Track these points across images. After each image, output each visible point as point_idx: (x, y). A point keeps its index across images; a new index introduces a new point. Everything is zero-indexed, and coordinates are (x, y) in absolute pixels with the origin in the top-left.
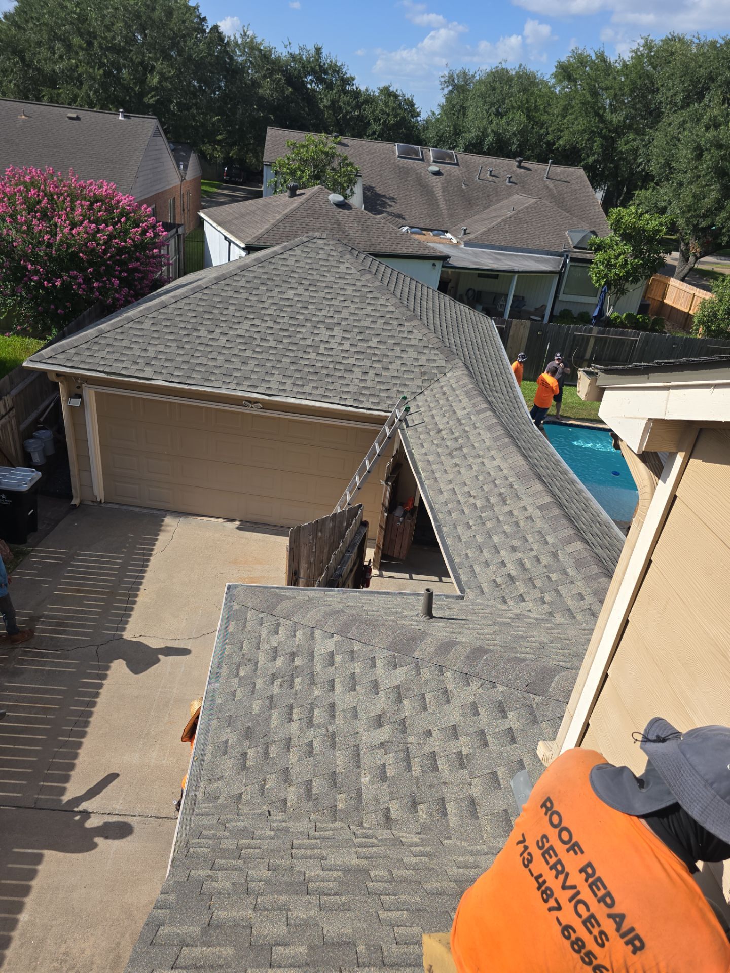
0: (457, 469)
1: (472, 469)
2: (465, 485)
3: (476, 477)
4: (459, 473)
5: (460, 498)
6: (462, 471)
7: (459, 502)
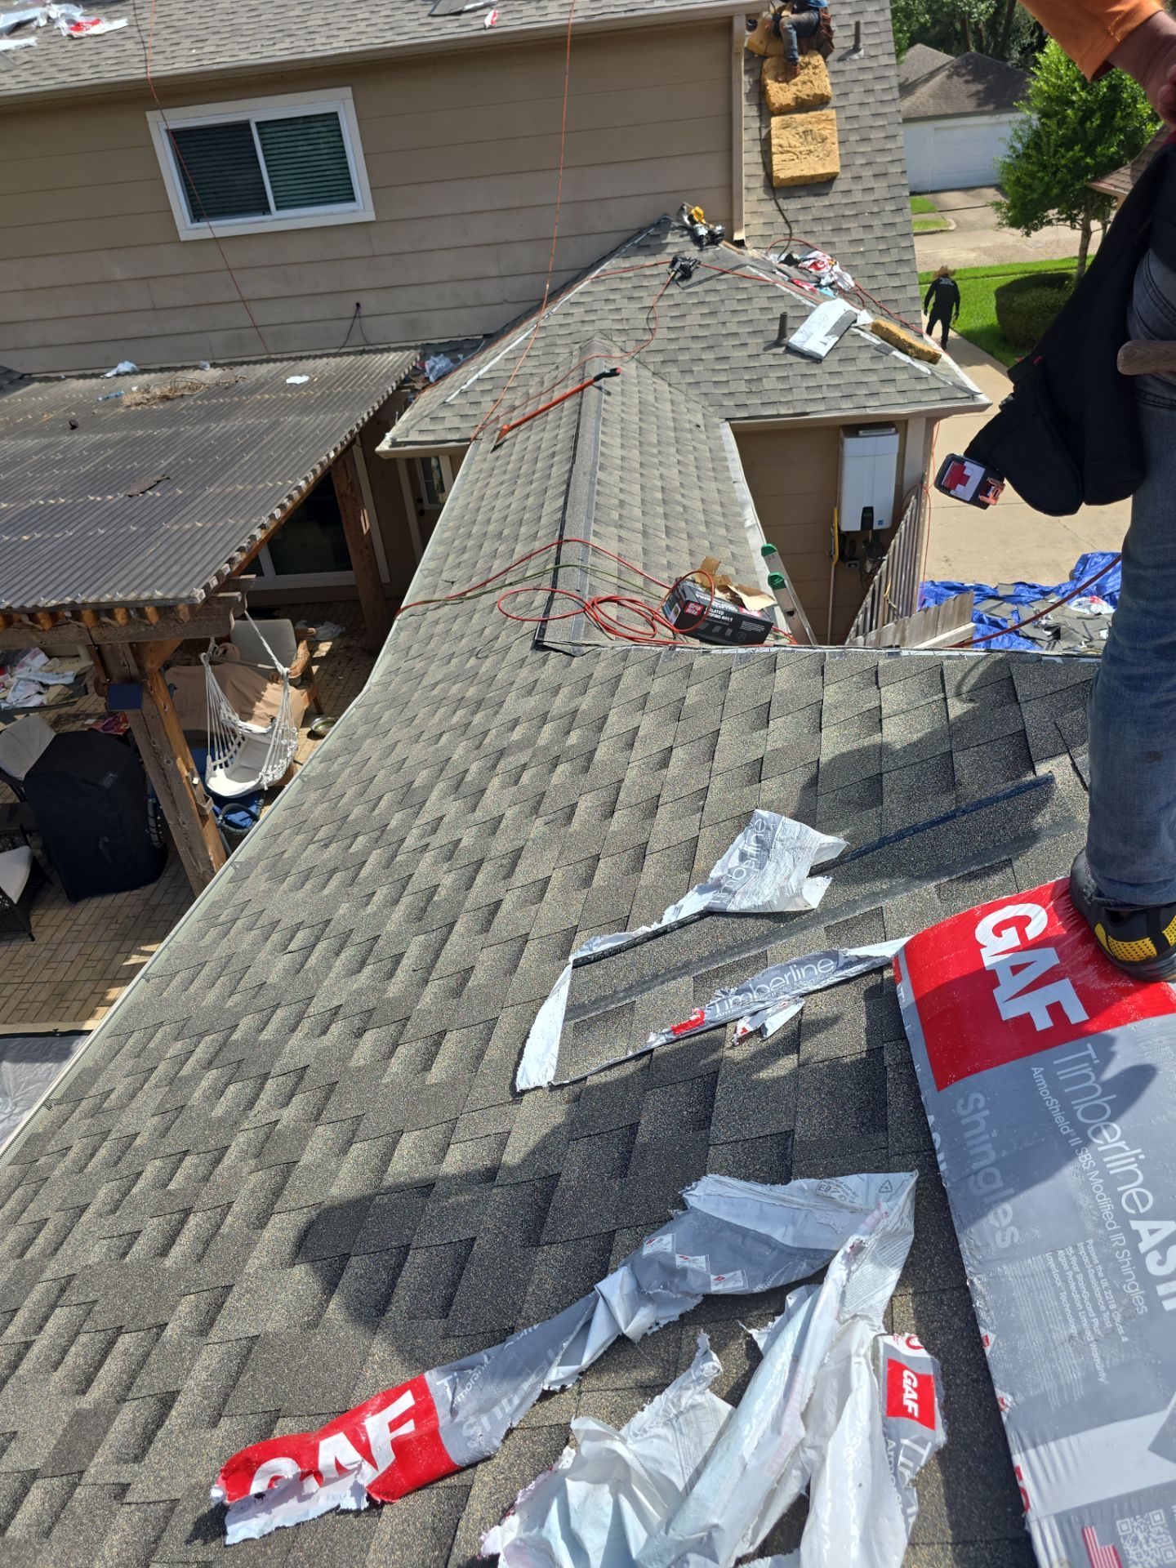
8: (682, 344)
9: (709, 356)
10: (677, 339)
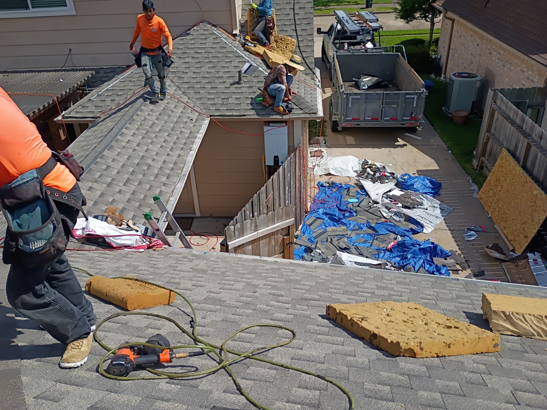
0: (155, 157)
1: (147, 149)
2: (162, 146)
3: (151, 144)
4: (157, 154)
5: (171, 144)
6: (155, 153)
7: (175, 143)
8: (198, 80)
9: (208, 86)
10: (196, 78)
